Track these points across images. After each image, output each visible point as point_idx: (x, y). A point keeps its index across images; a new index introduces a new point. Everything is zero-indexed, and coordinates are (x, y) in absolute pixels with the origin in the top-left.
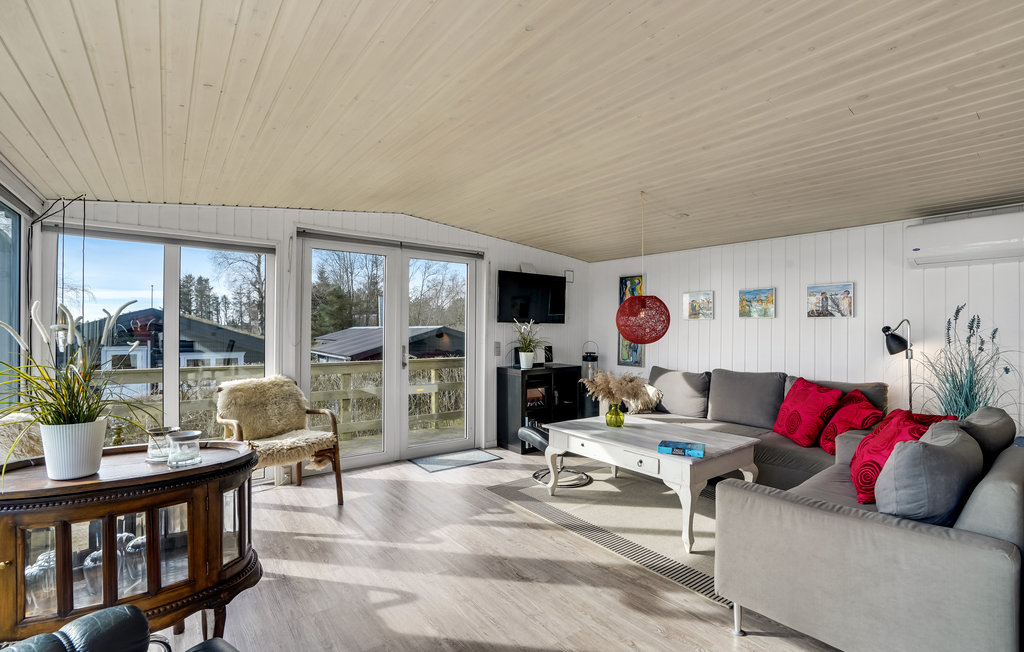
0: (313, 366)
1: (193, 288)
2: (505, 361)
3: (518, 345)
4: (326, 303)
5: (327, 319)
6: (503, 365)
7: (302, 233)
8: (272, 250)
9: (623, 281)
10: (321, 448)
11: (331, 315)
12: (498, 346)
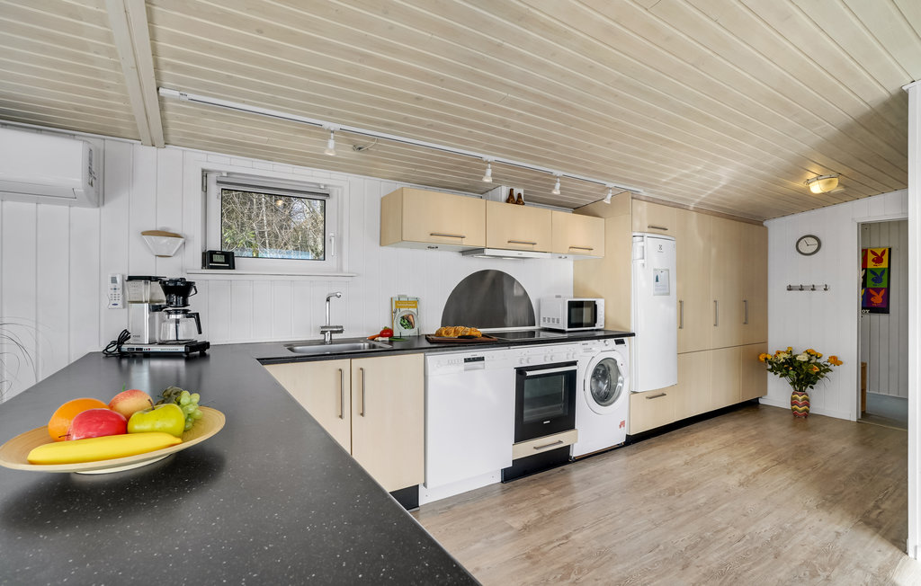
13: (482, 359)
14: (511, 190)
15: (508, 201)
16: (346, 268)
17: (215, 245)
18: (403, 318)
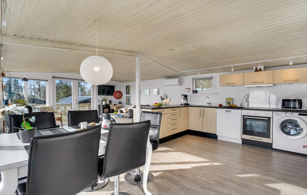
0: (56, 105)
1: (12, 83)
2: (100, 103)
3: (102, 100)
4: (62, 89)
5: (62, 94)
6: (100, 104)
7: (53, 77)
8: (47, 81)
9: (127, 87)
10: (58, 118)
11: (64, 93)
12: (99, 100)
13: (231, 111)
14: (256, 68)
15: (255, 71)
16: (215, 92)
17: (195, 89)
18: (228, 102)
